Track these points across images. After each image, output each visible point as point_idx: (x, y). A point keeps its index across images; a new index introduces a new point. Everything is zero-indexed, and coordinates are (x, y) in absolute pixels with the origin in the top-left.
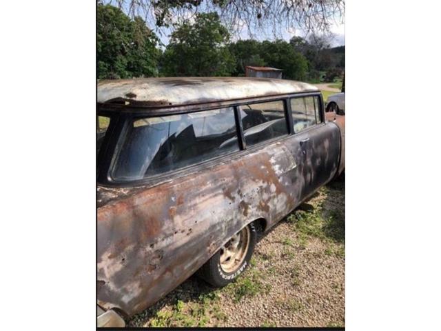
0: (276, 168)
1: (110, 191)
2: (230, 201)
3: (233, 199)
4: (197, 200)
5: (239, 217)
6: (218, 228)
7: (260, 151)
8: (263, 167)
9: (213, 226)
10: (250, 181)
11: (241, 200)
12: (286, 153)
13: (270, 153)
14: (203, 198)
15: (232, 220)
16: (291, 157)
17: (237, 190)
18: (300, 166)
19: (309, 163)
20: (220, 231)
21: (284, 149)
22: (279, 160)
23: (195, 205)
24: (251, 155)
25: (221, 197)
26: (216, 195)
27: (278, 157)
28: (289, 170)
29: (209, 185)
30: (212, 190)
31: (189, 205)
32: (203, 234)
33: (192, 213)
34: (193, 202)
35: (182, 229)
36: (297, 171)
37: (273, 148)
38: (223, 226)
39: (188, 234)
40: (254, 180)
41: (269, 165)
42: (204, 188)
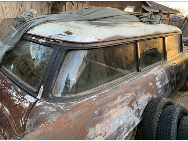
0: (158, 84)
2: (131, 109)
3: (133, 108)
4: (111, 111)
5: (134, 119)
6: (122, 128)
7: (150, 73)
8: (151, 84)
9: (120, 128)
10: (144, 94)
11: (137, 108)
12: (164, 73)
13: (155, 74)
14: (115, 110)
15: (131, 121)
16: (167, 76)
17: (136, 102)
18: (170, 81)
19: (174, 79)
20: (123, 130)
21: (162, 71)
22: (160, 78)
23: (110, 115)
24: (144, 76)
25: (126, 107)
26: (123, 107)
27: (160, 77)
28: (165, 84)
29: (119, 99)
30: (121, 103)
31: (106, 116)
32: (113, 134)
33: (108, 121)
34: (108, 114)
35: (101, 133)
36: (168, 85)
37: (157, 70)
38: (125, 126)
39: (104, 136)
40: (145, 93)
41: (154, 82)
42: (116, 102)
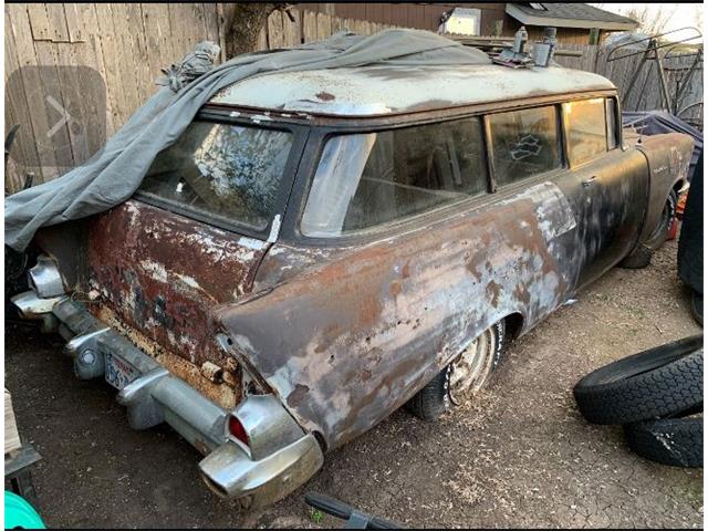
0: (545, 225)
1: (303, 253)
2: (475, 280)
3: (478, 276)
4: (429, 273)
5: (484, 309)
6: (456, 323)
7: (520, 196)
8: (524, 224)
9: (449, 320)
10: (506, 247)
11: (490, 280)
12: (560, 201)
13: (536, 200)
14: (437, 271)
15: (475, 311)
16: (569, 210)
17: (485, 262)
18: (581, 225)
19: (595, 220)
20: (458, 328)
21: (556, 194)
22: (550, 212)
23: (425, 281)
24: (506, 202)
25: (462, 271)
26: (454, 268)
27: (549, 208)
28: (564, 231)
29: (445, 250)
30: (451, 258)
31: (418, 280)
32: (434, 330)
33: (421, 293)
34: (423, 277)
35: (408, 318)
36: (577, 236)
37: (539, 192)
38: (462, 320)
39: (415, 327)
40: (510, 246)
41: (533, 221)
42: (437, 254)
